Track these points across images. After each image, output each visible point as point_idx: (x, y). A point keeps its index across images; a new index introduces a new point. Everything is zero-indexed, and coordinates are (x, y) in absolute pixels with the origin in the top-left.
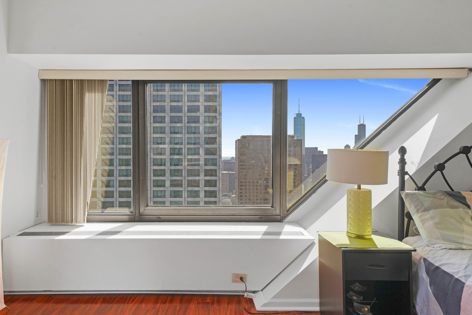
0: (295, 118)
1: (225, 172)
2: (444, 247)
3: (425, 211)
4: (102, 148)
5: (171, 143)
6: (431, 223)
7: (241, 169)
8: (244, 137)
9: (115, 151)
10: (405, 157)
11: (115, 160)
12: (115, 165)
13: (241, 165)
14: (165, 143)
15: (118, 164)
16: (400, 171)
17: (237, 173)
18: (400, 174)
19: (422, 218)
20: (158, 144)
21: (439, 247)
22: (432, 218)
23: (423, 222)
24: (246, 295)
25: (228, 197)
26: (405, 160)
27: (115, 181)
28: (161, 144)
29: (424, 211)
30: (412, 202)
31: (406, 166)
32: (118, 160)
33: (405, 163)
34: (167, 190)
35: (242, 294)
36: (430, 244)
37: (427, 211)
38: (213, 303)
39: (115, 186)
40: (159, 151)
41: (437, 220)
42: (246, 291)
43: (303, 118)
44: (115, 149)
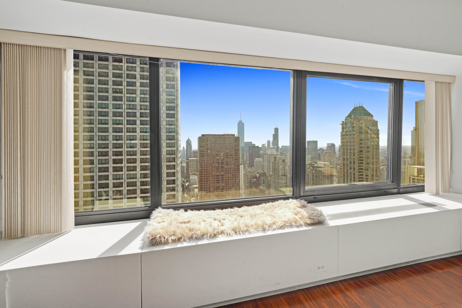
0: (238, 124)
1: (194, 159)
4: (83, 143)
5: (141, 140)
7: (201, 156)
8: (203, 135)
9: (95, 146)
11: (95, 152)
12: (95, 156)
13: (201, 154)
14: (136, 140)
15: (97, 155)
17: (199, 159)
20: (130, 140)
25: (196, 175)
27: (95, 168)
28: (133, 140)
32: (98, 152)
34: (138, 173)
39: (95, 172)
40: (132, 145)
43: (243, 123)
44: (95, 144)
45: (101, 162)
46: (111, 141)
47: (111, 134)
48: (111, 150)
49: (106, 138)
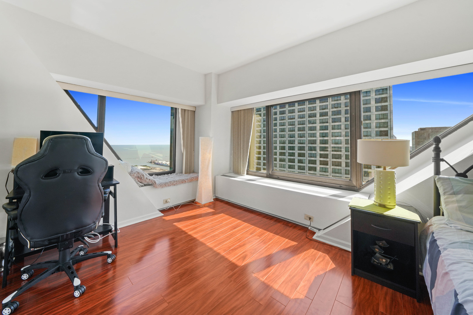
2: (459, 228)
3: (453, 195)
6: (456, 205)
8: (422, 129)
10: (440, 146)
11: (306, 147)
12: (306, 150)
16: (434, 158)
18: (434, 160)
19: (446, 200)
21: (455, 227)
22: (458, 201)
23: (447, 203)
24: (309, 228)
26: (440, 148)
27: (306, 160)
29: (451, 194)
30: (442, 185)
31: (441, 153)
32: (308, 147)
33: (440, 151)
35: (308, 227)
36: (449, 223)
37: (455, 194)
38: (291, 227)
39: (306, 163)
40: (337, 141)
41: (463, 204)
42: (310, 226)
44: (306, 140)
45: (310, 156)
46: (318, 139)
47: (318, 133)
48: (318, 145)
49: (314, 135)
